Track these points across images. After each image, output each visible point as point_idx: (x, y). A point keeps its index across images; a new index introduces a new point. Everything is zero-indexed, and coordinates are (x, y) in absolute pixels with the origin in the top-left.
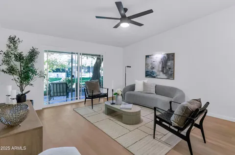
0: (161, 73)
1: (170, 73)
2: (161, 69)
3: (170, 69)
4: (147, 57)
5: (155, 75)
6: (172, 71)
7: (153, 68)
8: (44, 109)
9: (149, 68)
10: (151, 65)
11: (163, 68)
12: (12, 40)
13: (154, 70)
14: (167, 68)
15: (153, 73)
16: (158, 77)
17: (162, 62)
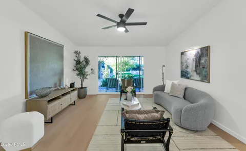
0: (195, 73)
1: (204, 73)
2: (194, 69)
3: (204, 68)
4: (182, 53)
5: (189, 76)
6: (206, 71)
7: (187, 67)
8: (97, 95)
9: (184, 67)
10: (185, 64)
11: (197, 66)
12: (76, 52)
13: (188, 70)
14: (201, 67)
15: (187, 73)
16: (192, 78)
17: (196, 59)
